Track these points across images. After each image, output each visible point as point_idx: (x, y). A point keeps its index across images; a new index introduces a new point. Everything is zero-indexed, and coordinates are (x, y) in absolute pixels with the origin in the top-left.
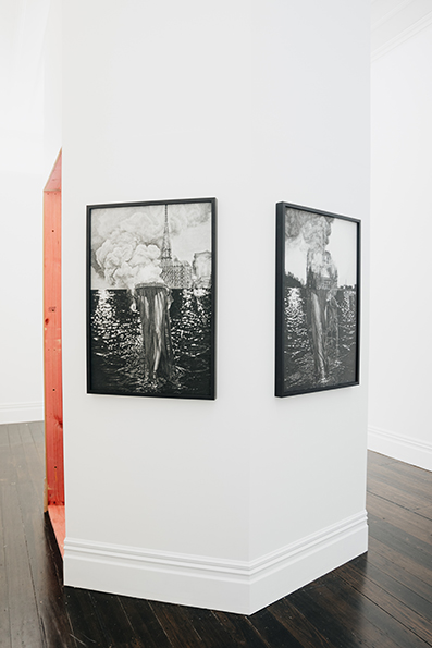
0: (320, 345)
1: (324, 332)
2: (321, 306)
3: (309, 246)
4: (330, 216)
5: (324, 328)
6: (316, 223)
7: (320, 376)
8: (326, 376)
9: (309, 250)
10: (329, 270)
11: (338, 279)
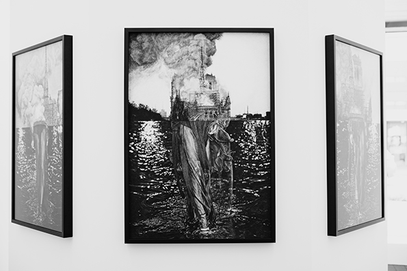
0: (197, 188)
1: (203, 171)
2: (197, 141)
3: (175, 71)
4: (213, 33)
5: (204, 166)
6: (187, 44)
7: (199, 225)
8: (211, 226)
9: (176, 76)
10: (214, 97)
11: (231, 106)
